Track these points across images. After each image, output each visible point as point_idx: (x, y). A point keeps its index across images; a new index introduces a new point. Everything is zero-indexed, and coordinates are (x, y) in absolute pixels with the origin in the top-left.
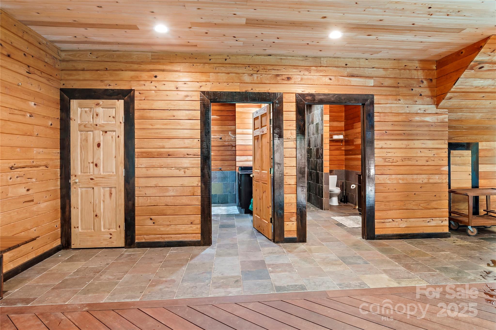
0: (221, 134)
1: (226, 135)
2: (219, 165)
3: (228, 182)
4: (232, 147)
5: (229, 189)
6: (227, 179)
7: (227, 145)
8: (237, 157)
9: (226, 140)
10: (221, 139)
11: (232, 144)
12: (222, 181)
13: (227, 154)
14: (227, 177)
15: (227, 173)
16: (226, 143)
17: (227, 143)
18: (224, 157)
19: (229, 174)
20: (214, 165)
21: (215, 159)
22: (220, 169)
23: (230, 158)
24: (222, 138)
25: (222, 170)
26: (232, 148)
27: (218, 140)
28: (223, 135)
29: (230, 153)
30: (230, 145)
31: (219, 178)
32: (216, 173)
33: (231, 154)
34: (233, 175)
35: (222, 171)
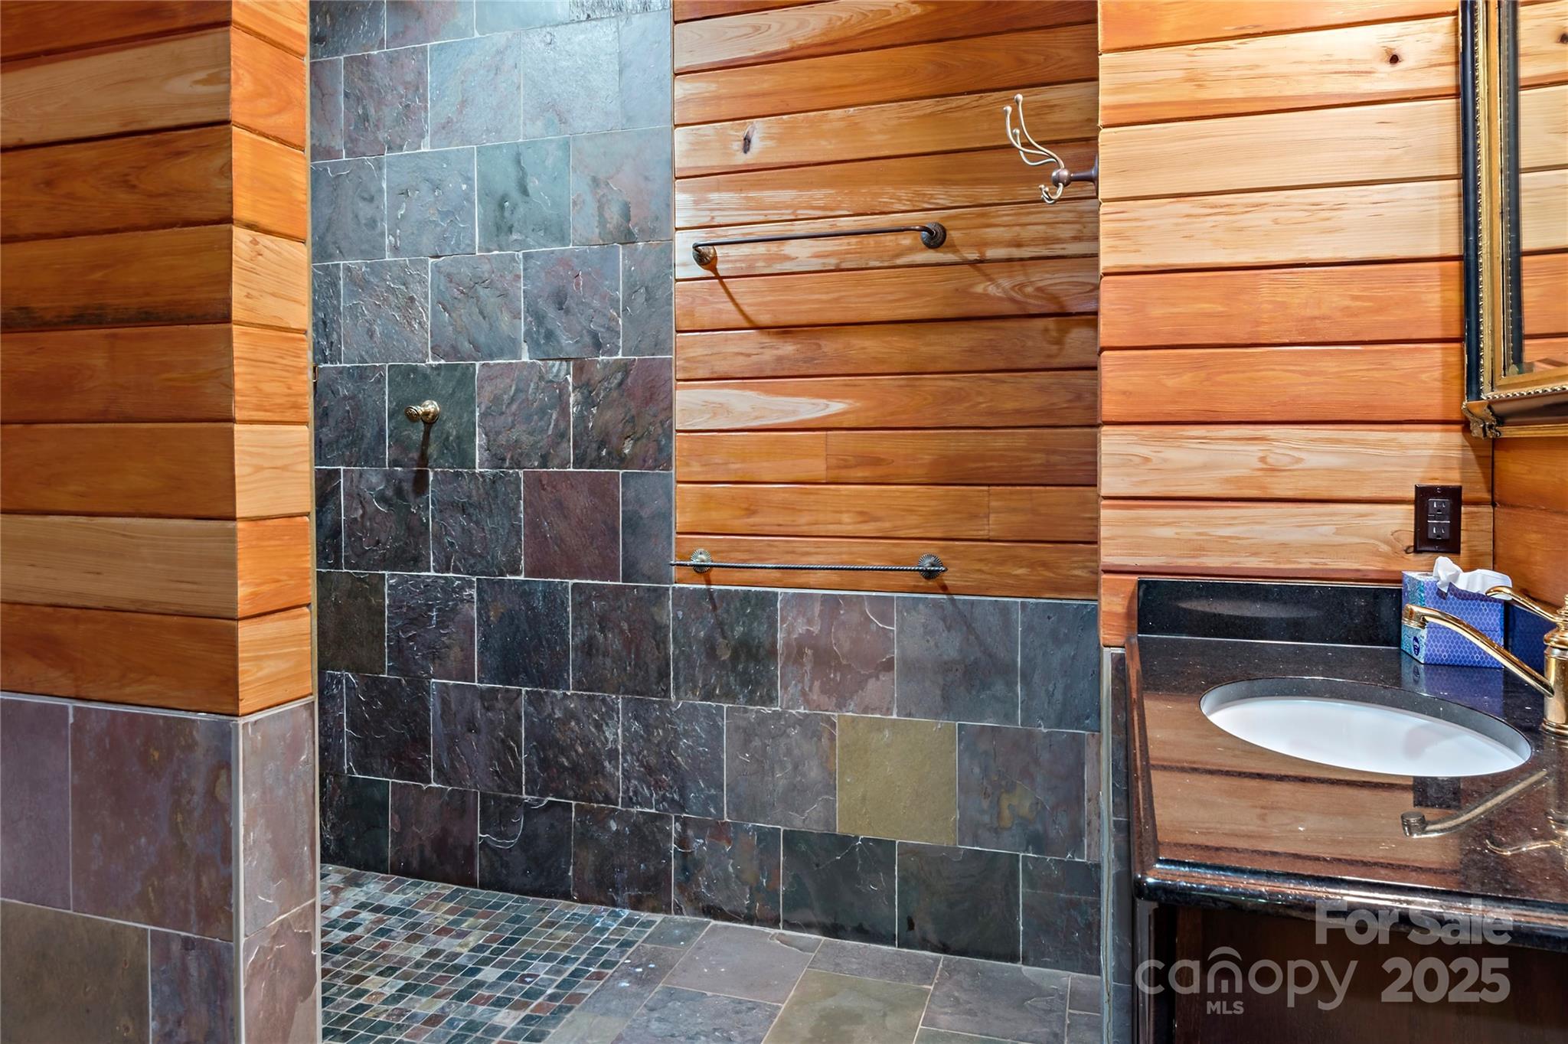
0: (942, 182)
1: (988, 193)
2: (911, 525)
3: (1009, 717)
4: (1063, 332)
5: (1021, 802)
6: (999, 688)
7: (1008, 308)
8: (1111, 443)
9: (991, 253)
10: (936, 239)
11: (1054, 298)
12: (947, 705)
13: (1010, 405)
14: (1006, 670)
15: (1007, 625)
16: (992, 290)
17: (1006, 283)
18: (967, 442)
19: (1028, 629)
20: (868, 528)
21: (876, 461)
22: (929, 575)
23: (1039, 458)
24: (954, 235)
25: (949, 580)
26: (1059, 342)
27: (911, 250)
28: (958, 194)
29: (1037, 402)
30: (1035, 305)
31: (912, 669)
32: (886, 618)
33: (1047, 412)
34: (1069, 650)
35: (944, 589)
